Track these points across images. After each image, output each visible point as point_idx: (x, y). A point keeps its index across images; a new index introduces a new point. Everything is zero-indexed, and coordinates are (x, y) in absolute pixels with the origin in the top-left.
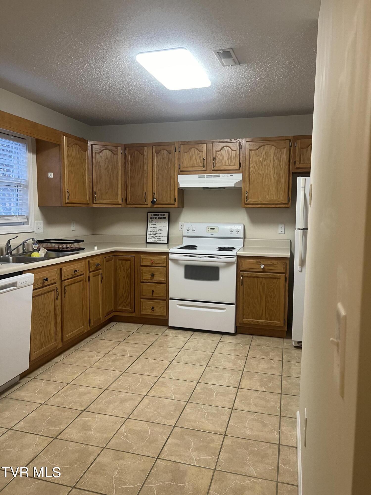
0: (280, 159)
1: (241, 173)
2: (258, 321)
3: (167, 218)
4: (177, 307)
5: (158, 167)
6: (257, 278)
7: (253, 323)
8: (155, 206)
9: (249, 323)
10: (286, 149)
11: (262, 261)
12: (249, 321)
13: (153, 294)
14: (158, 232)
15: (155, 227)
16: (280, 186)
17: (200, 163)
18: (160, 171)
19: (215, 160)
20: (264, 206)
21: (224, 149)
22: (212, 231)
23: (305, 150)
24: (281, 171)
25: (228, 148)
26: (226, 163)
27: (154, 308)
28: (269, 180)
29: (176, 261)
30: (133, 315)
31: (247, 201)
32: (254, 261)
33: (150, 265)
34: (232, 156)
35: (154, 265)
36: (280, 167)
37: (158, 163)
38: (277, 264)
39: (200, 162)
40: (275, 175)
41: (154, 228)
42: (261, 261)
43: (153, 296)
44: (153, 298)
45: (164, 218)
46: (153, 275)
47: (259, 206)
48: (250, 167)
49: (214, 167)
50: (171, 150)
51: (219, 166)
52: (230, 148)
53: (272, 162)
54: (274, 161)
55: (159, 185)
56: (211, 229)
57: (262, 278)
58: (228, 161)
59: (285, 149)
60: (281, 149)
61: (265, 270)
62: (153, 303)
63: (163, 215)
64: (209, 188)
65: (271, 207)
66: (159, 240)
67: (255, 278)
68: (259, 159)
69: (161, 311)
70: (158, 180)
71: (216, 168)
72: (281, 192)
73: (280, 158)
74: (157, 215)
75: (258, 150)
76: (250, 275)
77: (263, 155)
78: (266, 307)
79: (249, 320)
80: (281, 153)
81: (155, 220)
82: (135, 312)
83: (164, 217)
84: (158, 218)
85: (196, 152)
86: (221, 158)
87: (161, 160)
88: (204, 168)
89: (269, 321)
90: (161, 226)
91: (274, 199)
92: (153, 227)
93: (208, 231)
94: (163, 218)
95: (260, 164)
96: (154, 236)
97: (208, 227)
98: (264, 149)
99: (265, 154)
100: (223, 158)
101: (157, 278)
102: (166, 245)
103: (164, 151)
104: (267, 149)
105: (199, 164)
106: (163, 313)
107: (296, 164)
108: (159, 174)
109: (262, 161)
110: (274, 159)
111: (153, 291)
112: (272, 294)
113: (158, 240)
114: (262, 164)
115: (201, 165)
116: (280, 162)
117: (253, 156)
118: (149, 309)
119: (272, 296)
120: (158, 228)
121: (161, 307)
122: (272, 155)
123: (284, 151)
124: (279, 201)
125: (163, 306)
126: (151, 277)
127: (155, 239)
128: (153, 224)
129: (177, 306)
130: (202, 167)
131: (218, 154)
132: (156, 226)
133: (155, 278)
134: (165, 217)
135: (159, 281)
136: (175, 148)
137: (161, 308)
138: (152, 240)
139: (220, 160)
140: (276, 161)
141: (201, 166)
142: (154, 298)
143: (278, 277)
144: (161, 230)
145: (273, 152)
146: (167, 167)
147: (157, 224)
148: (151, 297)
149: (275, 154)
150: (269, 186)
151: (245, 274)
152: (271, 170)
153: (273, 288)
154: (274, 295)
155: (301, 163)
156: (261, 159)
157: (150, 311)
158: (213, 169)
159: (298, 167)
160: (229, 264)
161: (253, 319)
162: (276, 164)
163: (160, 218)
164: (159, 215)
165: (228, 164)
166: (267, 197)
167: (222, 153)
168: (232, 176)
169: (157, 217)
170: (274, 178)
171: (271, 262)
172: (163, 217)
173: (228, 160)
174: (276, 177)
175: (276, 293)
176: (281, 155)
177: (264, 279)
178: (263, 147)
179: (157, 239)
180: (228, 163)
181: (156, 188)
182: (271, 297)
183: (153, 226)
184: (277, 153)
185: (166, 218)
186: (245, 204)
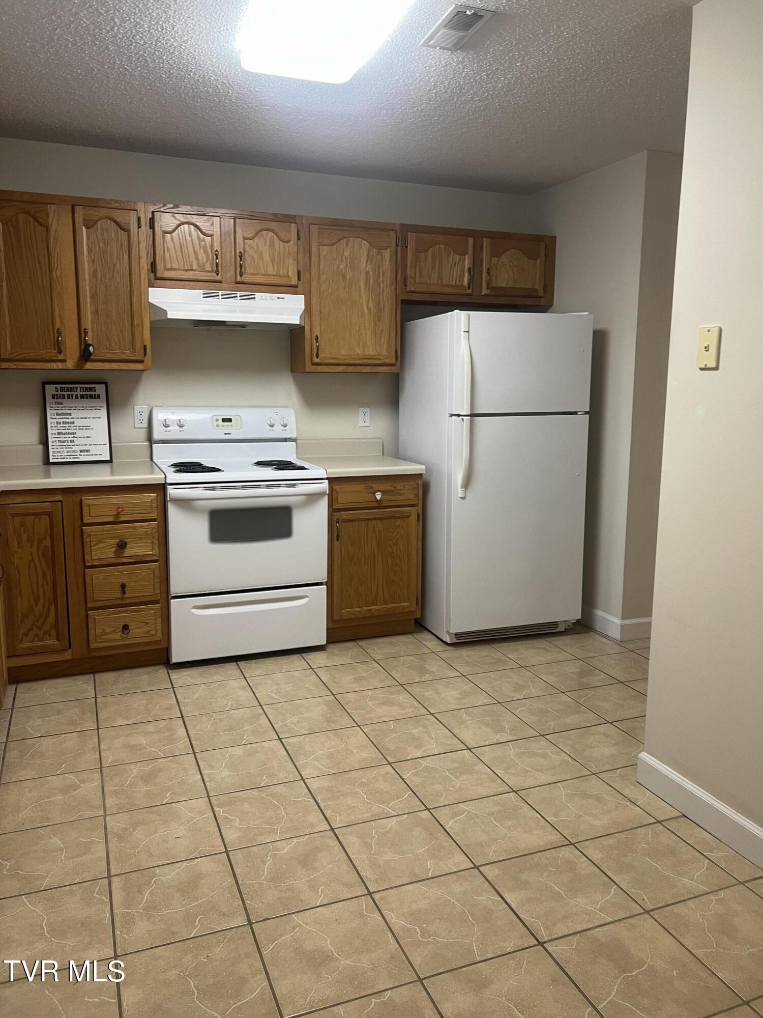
0: (379, 270)
1: (301, 293)
2: (370, 610)
3: (103, 396)
4: (193, 614)
5: (93, 262)
6: (366, 522)
7: (360, 615)
8: (89, 365)
9: (354, 617)
10: (390, 251)
11: (376, 486)
12: (353, 614)
13: (124, 593)
14: (79, 433)
15: (72, 420)
16: (381, 328)
17: (207, 262)
18: (99, 275)
19: (243, 258)
20: (350, 369)
21: (263, 235)
22: (227, 426)
23: (422, 254)
24: (381, 297)
25: (271, 234)
26: (268, 268)
27: (128, 626)
28: (360, 313)
29: (185, 504)
30: (68, 655)
31: (317, 357)
32: (360, 487)
33: (110, 519)
34: (282, 255)
35: (122, 519)
36: (380, 287)
37: (91, 252)
38: (402, 488)
39: (205, 260)
40: (371, 304)
41: (66, 423)
42: (374, 486)
43: (122, 598)
44: (124, 602)
45: (95, 398)
46: (122, 546)
47: (341, 369)
48: (321, 281)
49: (241, 276)
50: (129, 223)
51: (250, 274)
52: (275, 237)
53: (363, 274)
54: (367, 273)
55: (97, 311)
56: (224, 420)
57: (376, 519)
58: (273, 266)
59: (387, 249)
60: (380, 249)
61: (382, 504)
62: (125, 616)
63: (91, 389)
64: (227, 324)
65: (363, 371)
66: (86, 454)
67: (362, 521)
68: (338, 267)
69: (148, 632)
70: (94, 296)
71: (246, 278)
72: (383, 340)
73: (379, 267)
74: (71, 389)
75: (336, 246)
76: (353, 517)
77: (346, 259)
78: (384, 580)
79: (352, 610)
80: (379, 257)
81: (66, 402)
82: (70, 647)
83: (93, 393)
84: (77, 398)
85: (196, 234)
86: (256, 256)
87: (102, 244)
88: (217, 274)
89: (390, 606)
90: (86, 418)
91: (370, 355)
92: (64, 420)
93: (218, 426)
94: (91, 397)
95: (341, 279)
96: (69, 444)
97: (215, 418)
98: (347, 246)
99: (349, 257)
100: (261, 256)
101: (134, 550)
102: (107, 467)
103: (107, 222)
104: (353, 247)
105: (204, 266)
106: (153, 635)
107: (409, 284)
108: (96, 282)
109: (343, 270)
110: (367, 270)
111: (123, 586)
112: (395, 550)
113: (81, 454)
114: (344, 277)
115: (208, 268)
116: (379, 277)
117: (325, 257)
118: (114, 632)
119: (394, 553)
120: (78, 423)
121: (146, 621)
122: (364, 260)
123: (387, 254)
124: (380, 359)
125: (153, 618)
126: (116, 551)
127: (74, 451)
128: (64, 414)
129: (194, 610)
130: (212, 271)
131: (249, 246)
132: (71, 417)
133: (130, 551)
134: (96, 393)
135: (140, 557)
136: (139, 219)
137: (147, 623)
138: (66, 454)
139: (254, 261)
140: (371, 274)
141: (210, 269)
142: (127, 601)
143: (406, 514)
144: (87, 428)
145: (365, 253)
146: (118, 265)
147: (75, 414)
148: (119, 602)
149: (369, 258)
150: (359, 326)
151: (344, 516)
152: (363, 293)
153: (397, 538)
154: (398, 552)
155: (417, 281)
156: (342, 266)
157: (118, 635)
158: (239, 279)
159: (413, 289)
160: (313, 498)
161: (359, 607)
162: (372, 280)
163: (82, 397)
164: (79, 389)
165: (272, 271)
166: (357, 349)
167: (257, 244)
168: (281, 300)
169: (72, 395)
170: (369, 309)
171: (392, 486)
172: (91, 393)
173: (272, 260)
174: (372, 308)
175: (401, 548)
176: (381, 262)
177: (379, 522)
178: (345, 240)
179: (79, 453)
180: (272, 268)
181: (90, 318)
182: (393, 555)
183: (65, 418)
184: (373, 256)
185: (99, 397)
186: (314, 364)
